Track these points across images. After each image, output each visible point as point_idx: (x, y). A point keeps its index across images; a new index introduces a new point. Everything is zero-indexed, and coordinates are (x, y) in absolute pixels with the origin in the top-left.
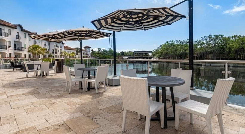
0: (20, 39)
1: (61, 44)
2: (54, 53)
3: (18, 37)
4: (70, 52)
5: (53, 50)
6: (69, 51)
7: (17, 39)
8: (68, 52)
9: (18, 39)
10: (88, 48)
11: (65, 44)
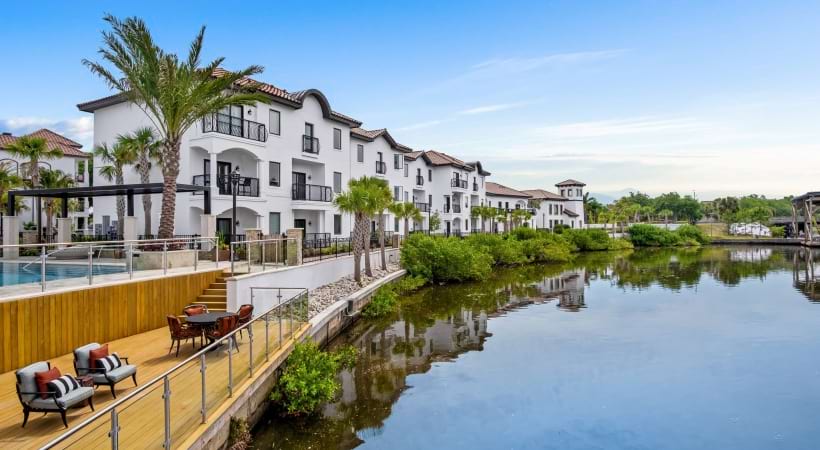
0: (317, 153)
1: (475, 173)
2: (451, 209)
3: (310, 143)
4: (507, 204)
5: (448, 199)
6: (504, 201)
7: (307, 151)
8: (500, 204)
9: (311, 151)
10: (574, 189)
11: (489, 174)
